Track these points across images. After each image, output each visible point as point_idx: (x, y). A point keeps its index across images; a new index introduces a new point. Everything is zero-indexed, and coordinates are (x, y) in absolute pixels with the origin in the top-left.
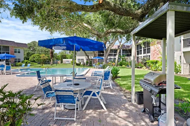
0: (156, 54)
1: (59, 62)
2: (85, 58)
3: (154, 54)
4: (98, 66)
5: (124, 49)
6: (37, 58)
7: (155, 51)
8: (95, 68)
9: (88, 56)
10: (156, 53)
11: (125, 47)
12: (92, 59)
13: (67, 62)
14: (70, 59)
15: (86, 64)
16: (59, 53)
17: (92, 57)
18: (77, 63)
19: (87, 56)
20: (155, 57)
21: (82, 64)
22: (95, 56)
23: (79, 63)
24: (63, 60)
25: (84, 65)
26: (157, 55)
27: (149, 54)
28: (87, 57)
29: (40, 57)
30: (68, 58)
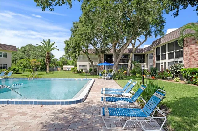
0: (194, 59)
1: (59, 68)
2: (87, 64)
3: (191, 59)
4: (107, 75)
5: (137, 53)
6: (26, 64)
7: (192, 54)
8: (101, 78)
9: (92, 63)
10: (193, 57)
11: (137, 51)
12: (97, 66)
13: (68, 69)
14: (72, 65)
15: (89, 72)
16: (60, 59)
17: (97, 64)
18: (79, 70)
19: (91, 61)
20: (192, 63)
21: (84, 71)
22: (101, 62)
23: (81, 70)
24: (64, 66)
25: (87, 72)
26: (195, 61)
27: (180, 59)
28: (90, 63)
29: (30, 63)
30: (69, 65)
